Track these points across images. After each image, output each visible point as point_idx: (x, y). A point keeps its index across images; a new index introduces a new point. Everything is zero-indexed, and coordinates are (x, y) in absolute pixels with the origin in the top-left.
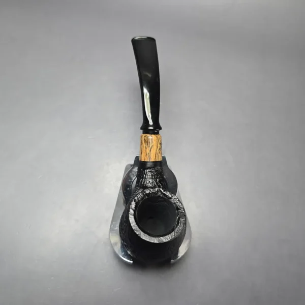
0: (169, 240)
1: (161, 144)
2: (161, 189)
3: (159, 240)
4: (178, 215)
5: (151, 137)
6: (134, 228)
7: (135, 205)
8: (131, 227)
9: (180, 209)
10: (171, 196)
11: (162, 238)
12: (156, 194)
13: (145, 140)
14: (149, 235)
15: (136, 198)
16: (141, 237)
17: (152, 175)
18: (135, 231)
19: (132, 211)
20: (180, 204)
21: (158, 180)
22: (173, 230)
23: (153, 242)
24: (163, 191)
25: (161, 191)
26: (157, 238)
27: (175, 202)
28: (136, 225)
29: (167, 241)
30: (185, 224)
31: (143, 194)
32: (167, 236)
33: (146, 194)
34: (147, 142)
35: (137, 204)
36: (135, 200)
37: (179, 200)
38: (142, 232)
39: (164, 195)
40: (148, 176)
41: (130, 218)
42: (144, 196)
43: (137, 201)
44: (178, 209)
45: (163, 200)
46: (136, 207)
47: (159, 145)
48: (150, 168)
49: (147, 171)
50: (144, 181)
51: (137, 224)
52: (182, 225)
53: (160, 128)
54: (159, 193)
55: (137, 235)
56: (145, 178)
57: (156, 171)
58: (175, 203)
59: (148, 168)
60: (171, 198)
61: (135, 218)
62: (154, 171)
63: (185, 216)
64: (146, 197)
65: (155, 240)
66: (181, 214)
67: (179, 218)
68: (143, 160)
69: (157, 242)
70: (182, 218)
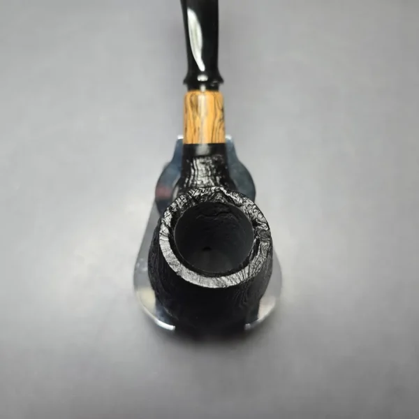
0: (239, 282)
1: (222, 110)
2: (222, 189)
3: (219, 283)
4: (257, 235)
5: (204, 97)
6: (168, 260)
7: (171, 217)
8: (164, 258)
9: (260, 225)
10: (241, 201)
11: (223, 278)
12: (213, 198)
13: (191, 102)
14: (199, 272)
15: (173, 205)
16: (183, 277)
17: (207, 170)
18: (171, 266)
19: (165, 230)
20: (260, 216)
21: (218, 178)
22: (247, 263)
23: (205, 286)
24: (225, 191)
25: (221, 192)
26: (214, 279)
27: (250, 211)
28: (173, 255)
29: (234, 283)
30: (270, 252)
31: (187, 199)
32: (234, 276)
33: (193, 198)
34: (195, 106)
35: (175, 215)
36: (171, 209)
37: (257, 208)
38: (184, 268)
39: (229, 198)
40: (200, 173)
41: (161, 243)
42: (189, 201)
43: (175, 210)
44: (255, 224)
45: (226, 209)
46: (173, 221)
47: (219, 113)
48: (203, 157)
49: (198, 161)
50: (193, 181)
51: (175, 252)
52: (264, 254)
53: (221, 80)
54: (219, 196)
55: (175, 273)
56: (194, 175)
57: (215, 162)
58: (250, 214)
59: (199, 157)
60: (241, 205)
61: (171, 241)
62: (211, 161)
63: (269, 236)
64: (194, 204)
65: (210, 283)
66: (263, 233)
67: (258, 242)
68: (190, 142)
69: (215, 287)
70: (265, 242)
